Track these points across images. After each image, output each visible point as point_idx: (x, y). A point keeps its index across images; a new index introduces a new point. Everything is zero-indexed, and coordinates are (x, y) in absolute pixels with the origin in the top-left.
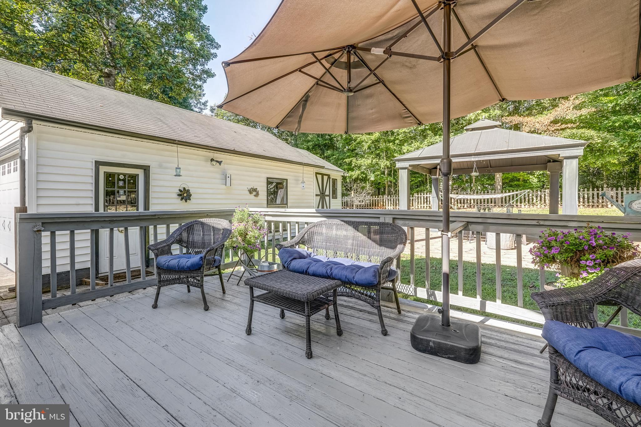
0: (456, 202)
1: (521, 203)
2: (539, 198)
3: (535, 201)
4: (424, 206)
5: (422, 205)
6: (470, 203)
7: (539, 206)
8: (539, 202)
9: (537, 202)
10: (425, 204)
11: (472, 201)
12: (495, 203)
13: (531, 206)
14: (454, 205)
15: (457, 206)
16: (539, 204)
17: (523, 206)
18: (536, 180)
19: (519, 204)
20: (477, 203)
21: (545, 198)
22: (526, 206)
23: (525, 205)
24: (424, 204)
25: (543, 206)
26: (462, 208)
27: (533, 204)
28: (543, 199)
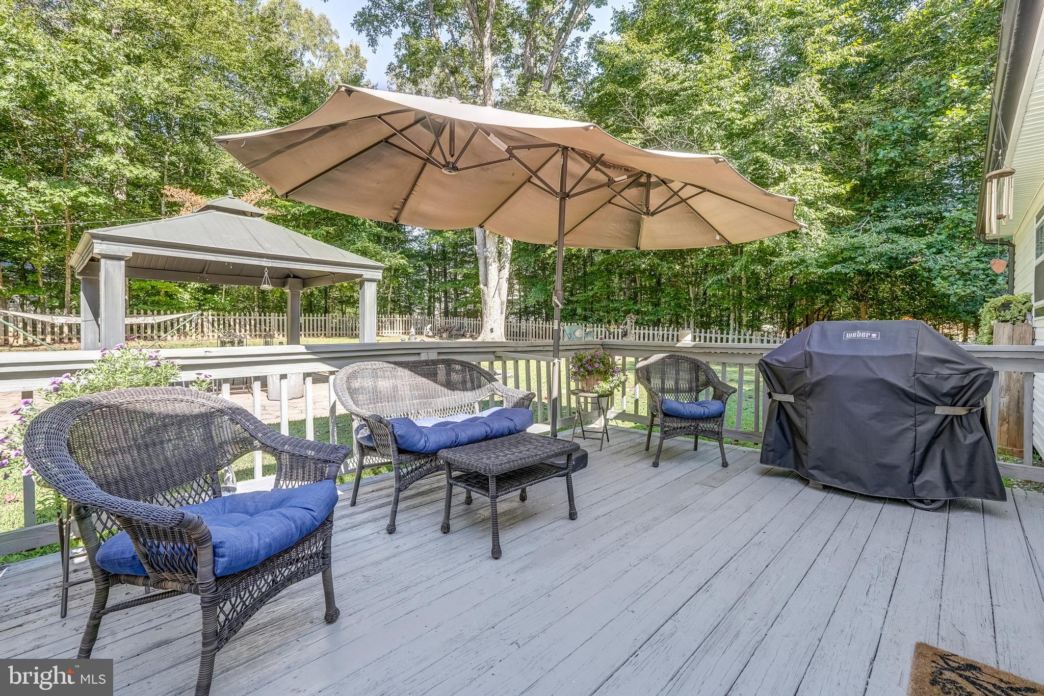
1: (166, 332)
2: (194, 325)
3: (188, 328)
7: (194, 337)
8: (194, 330)
9: (191, 330)
11: (66, 329)
13: (182, 337)
16: (195, 334)
17: (169, 337)
18: (187, 296)
19: (162, 333)
21: (202, 325)
22: (175, 338)
23: (172, 336)
25: (199, 337)
27: (186, 334)
28: (200, 326)
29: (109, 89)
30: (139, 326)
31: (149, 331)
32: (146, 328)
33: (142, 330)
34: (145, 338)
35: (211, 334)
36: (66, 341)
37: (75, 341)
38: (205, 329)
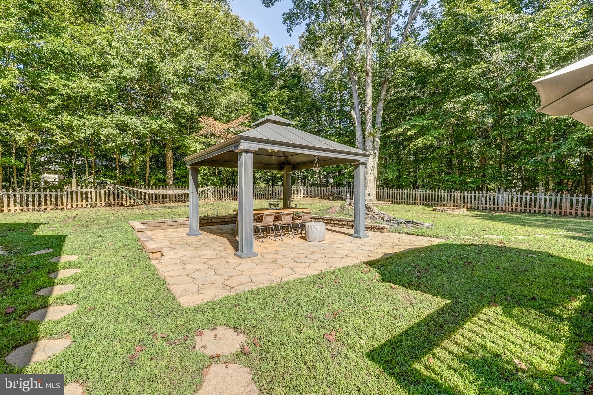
0: (128, 198)
4: (82, 205)
5: (79, 203)
6: (145, 199)
7: (203, 200)
10: (84, 201)
12: (169, 198)
14: (126, 201)
15: (130, 202)
20: (152, 199)
24: (82, 201)
25: (206, 201)
26: (135, 204)
29: (178, 63)
30: (179, 195)
31: (183, 197)
32: (182, 196)
33: (180, 197)
34: (182, 201)
35: (211, 198)
36: (147, 203)
37: (151, 203)
38: (209, 196)
